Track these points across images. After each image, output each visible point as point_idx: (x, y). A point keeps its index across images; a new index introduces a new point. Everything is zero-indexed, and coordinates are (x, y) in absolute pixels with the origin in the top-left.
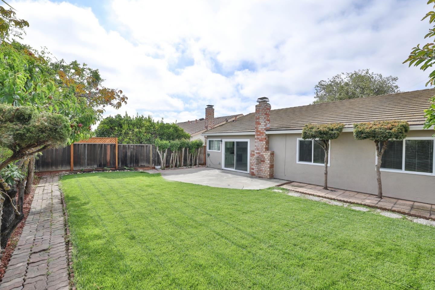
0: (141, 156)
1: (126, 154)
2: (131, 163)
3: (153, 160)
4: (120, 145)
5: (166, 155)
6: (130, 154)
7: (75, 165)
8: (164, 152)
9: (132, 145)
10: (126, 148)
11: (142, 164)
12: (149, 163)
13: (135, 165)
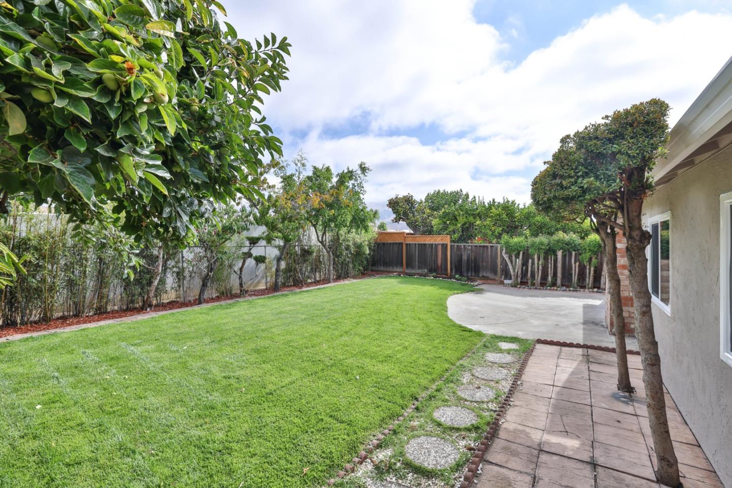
0: (483, 262)
1: (461, 258)
2: (468, 271)
3: (502, 270)
4: (454, 246)
5: (520, 262)
6: (466, 258)
7: (407, 267)
8: (517, 256)
9: (469, 244)
10: (461, 249)
11: (485, 275)
12: (496, 273)
13: (473, 274)
